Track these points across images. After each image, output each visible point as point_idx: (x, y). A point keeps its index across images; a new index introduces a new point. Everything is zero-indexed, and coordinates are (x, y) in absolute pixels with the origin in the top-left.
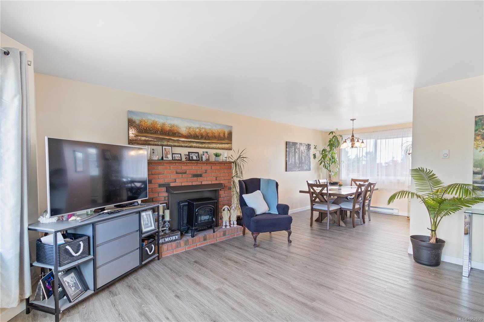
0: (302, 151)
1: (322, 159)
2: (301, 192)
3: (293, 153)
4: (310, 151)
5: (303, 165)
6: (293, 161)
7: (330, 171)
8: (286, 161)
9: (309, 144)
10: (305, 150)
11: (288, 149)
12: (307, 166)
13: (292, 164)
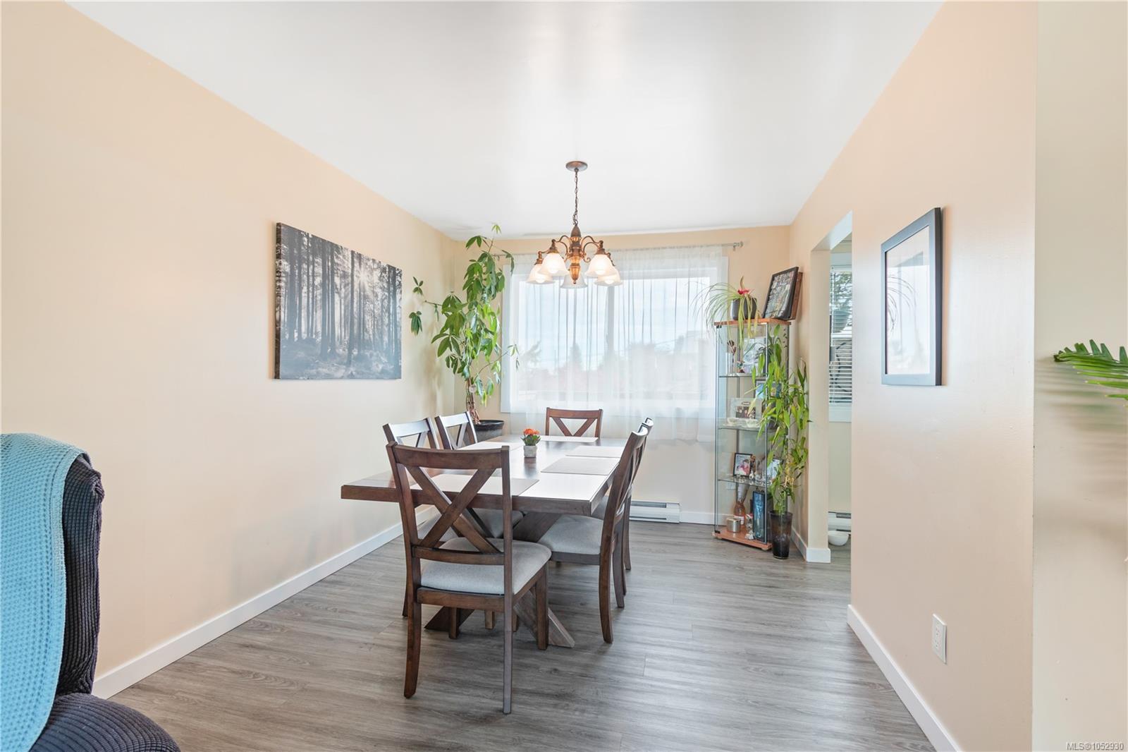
0: (362, 289)
1: (448, 332)
2: (350, 492)
3: (319, 292)
4: (398, 296)
5: (368, 354)
6: (319, 329)
7: (470, 381)
8: (277, 323)
9: (394, 268)
10: (378, 291)
11: (284, 263)
12: (384, 359)
13: (310, 341)
